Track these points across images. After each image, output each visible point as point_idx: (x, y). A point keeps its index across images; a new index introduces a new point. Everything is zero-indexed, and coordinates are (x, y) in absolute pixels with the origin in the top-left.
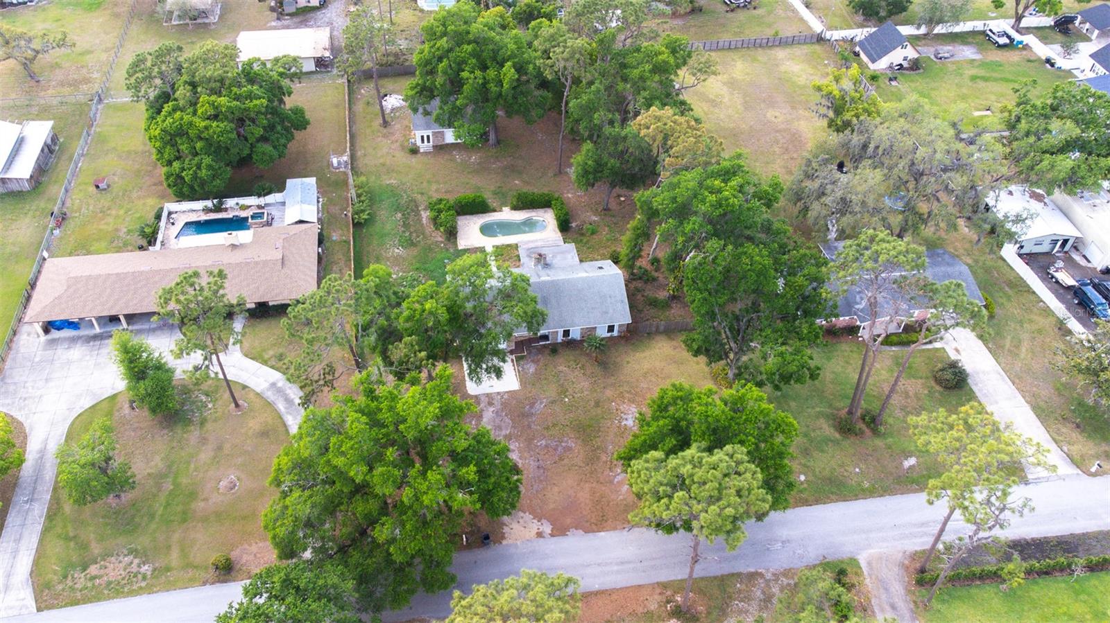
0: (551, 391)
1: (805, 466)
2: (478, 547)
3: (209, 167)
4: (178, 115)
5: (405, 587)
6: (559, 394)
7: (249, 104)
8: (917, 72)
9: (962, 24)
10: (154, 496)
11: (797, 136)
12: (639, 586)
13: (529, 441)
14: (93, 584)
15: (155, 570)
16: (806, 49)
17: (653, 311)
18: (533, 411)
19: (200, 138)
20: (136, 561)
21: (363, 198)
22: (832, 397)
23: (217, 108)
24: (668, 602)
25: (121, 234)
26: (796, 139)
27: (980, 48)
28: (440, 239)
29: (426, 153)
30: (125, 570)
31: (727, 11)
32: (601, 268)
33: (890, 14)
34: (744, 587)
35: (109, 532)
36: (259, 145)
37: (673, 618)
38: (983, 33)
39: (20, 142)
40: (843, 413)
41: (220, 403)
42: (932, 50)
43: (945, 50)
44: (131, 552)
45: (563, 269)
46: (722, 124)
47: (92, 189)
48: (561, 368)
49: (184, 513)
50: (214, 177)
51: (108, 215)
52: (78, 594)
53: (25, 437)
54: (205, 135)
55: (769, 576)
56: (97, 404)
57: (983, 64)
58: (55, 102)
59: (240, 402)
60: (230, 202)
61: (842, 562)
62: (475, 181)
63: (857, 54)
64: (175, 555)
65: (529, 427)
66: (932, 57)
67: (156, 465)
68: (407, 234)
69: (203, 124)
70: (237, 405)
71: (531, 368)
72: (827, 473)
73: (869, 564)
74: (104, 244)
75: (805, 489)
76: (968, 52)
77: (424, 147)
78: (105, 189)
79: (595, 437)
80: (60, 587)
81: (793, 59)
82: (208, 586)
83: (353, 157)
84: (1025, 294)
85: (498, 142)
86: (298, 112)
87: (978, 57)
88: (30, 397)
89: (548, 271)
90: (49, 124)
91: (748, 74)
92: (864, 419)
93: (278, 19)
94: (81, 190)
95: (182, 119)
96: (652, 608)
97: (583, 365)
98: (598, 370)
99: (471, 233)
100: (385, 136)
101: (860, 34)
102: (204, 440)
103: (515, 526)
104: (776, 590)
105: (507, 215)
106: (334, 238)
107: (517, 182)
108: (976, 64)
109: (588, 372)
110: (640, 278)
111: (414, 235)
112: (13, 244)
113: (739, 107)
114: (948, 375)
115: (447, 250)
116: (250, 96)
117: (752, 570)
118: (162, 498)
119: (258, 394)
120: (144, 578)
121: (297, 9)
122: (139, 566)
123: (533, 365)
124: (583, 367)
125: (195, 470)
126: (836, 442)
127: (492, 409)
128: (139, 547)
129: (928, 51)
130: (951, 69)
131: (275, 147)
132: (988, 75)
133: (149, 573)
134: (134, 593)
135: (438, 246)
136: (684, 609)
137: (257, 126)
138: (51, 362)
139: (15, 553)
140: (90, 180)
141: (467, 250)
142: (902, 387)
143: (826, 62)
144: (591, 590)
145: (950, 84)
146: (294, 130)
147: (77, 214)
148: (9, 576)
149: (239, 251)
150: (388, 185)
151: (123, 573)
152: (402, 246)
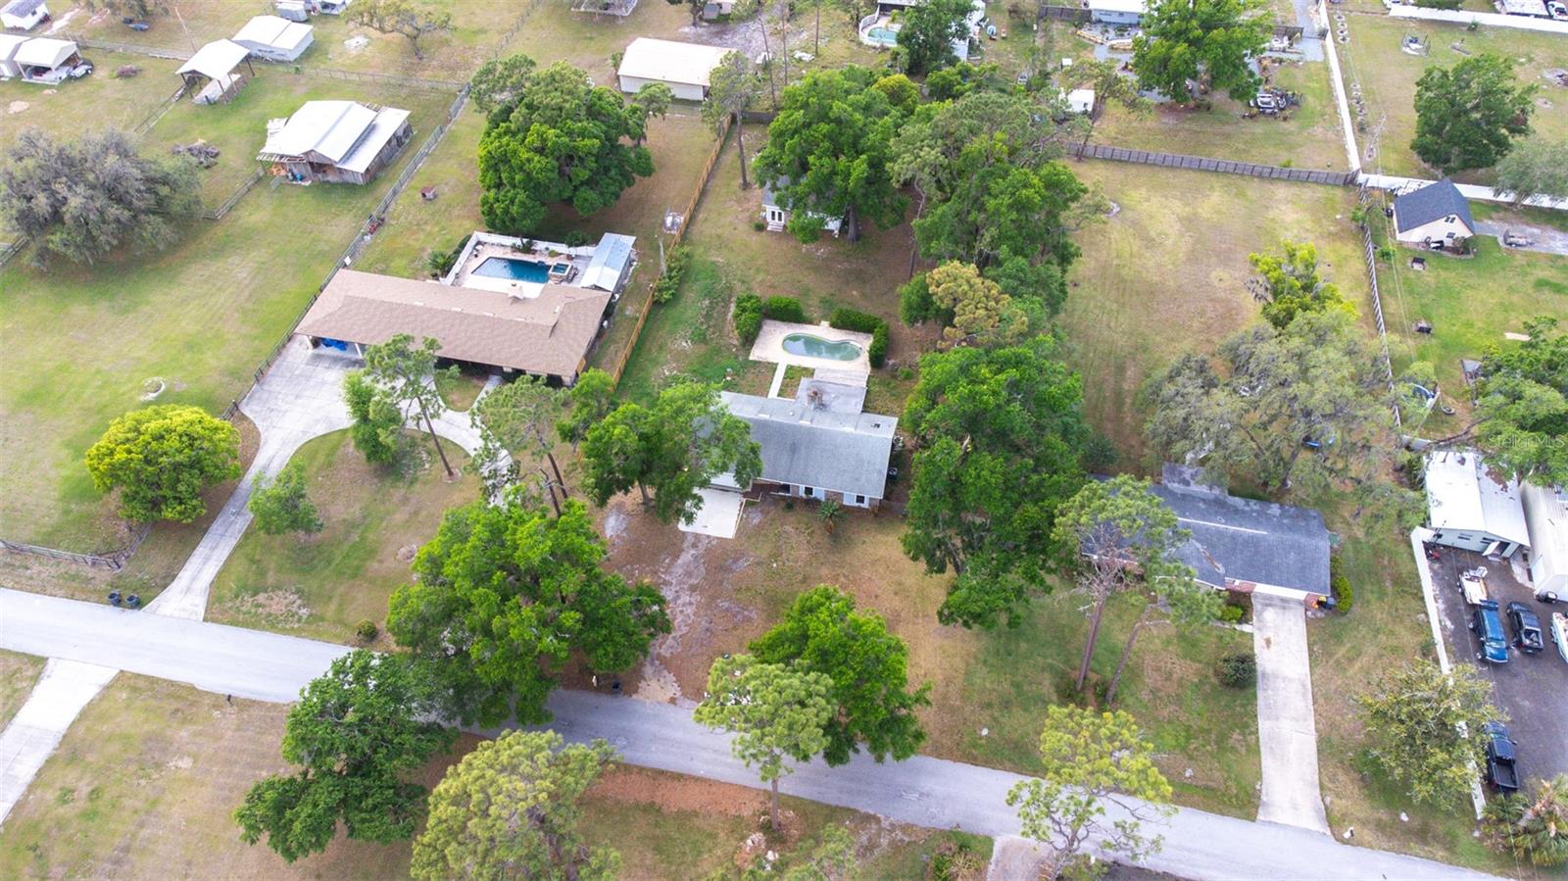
0: (763, 552)
1: (995, 719)
2: (607, 693)
3: (522, 204)
4: (505, 140)
6: (770, 556)
7: (580, 143)
8: (1464, 257)
10: (340, 543)
11: (1234, 312)
12: (745, 787)
13: (713, 598)
14: (256, 612)
15: (311, 615)
16: (1321, 192)
18: (734, 566)
19: (521, 169)
20: (299, 602)
22: (1074, 651)
23: (545, 140)
24: (764, 814)
26: (1230, 315)
28: (735, 342)
29: (772, 232)
30: (287, 606)
31: (1244, 117)
32: (878, 426)
33: (1466, 165)
34: (852, 826)
35: (288, 566)
36: (583, 189)
37: (760, 831)
39: (371, 129)
40: (1076, 675)
42: (1506, 227)
43: (1525, 233)
44: (298, 591)
45: (836, 416)
46: (1144, 275)
47: (419, 196)
49: (358, 568)
50: (524, 216)
51: (423, 230)
52: (241, 617)
53: (257, 450)
54: (526, 167)
55: (885, 824)
58: (427, 86)
59: (455, 471)
60: (540, 245)
61: (974, 837)
62: (809, 280)
63: (1390, 215)
64: (333, 607)
65: (721, 582)
66: (1500, 240)
67: (354, 513)
68: (704, 327)
69: (526, 156)
70: (451, 473)
71: (756, 518)
72: (1016, 736)
75: (981, 746)
76: (1556, 243)
77: (774, 225)
78: (429, 199)
80: (230, 605)
81: (1294, 203)
82: (348, 647)
83: (690, 219)
84: (1409, 597)
85: (858, 237)
86: (641, 156)
88: (277, 410)
89: (818, 415)
90: (405, 114)
91: (1219, 212)
92: (1095, 689)
93: (694, 24)
95: (508, 145)
96: (745, 814)
97: (813, 532)
98: (826, 540)
99: (772, 342)
100: (739, 201)
101: (1408, 185)
102: (405, 500)
103: (654, 683)
104: (884, 842)
105: (824, 331)
106: (627, 313)
107: (855, 293)
108: (1561, 263)
109: (813, 542)
111: (711, 330)
112: (326, 242)
113: (1181, 255)
115: (736, 357)
116: (583, 134)
117: (872, 813)
118: (346, 547)
120: (300, 620)
121: (720, 15)
122: (299, 608)
123: (759, 516)
124: (811, 534)
125: (385, 529)
127: (693, 552)
128: (306, 590)
129: (1494, 228)
130: (1516, 263)
131: (602, 194)
133: (305, 617)
134: (285, 632)
135: (729, 350)
136: (775, 826)
137: (585, 167)
138: (308, 378)
139: (207, 559)
140: (420, 186)
141: (756, 363)
142: (1169, 665)
143: (1338, 217)
144: (694, 774)
145: (1500, 286)
146: (634, 175)
147: (394, 223)
148: (194, 579)
149: (516, 306)
150: (713, 263)
151: (284, 609)
152: (692, 340)
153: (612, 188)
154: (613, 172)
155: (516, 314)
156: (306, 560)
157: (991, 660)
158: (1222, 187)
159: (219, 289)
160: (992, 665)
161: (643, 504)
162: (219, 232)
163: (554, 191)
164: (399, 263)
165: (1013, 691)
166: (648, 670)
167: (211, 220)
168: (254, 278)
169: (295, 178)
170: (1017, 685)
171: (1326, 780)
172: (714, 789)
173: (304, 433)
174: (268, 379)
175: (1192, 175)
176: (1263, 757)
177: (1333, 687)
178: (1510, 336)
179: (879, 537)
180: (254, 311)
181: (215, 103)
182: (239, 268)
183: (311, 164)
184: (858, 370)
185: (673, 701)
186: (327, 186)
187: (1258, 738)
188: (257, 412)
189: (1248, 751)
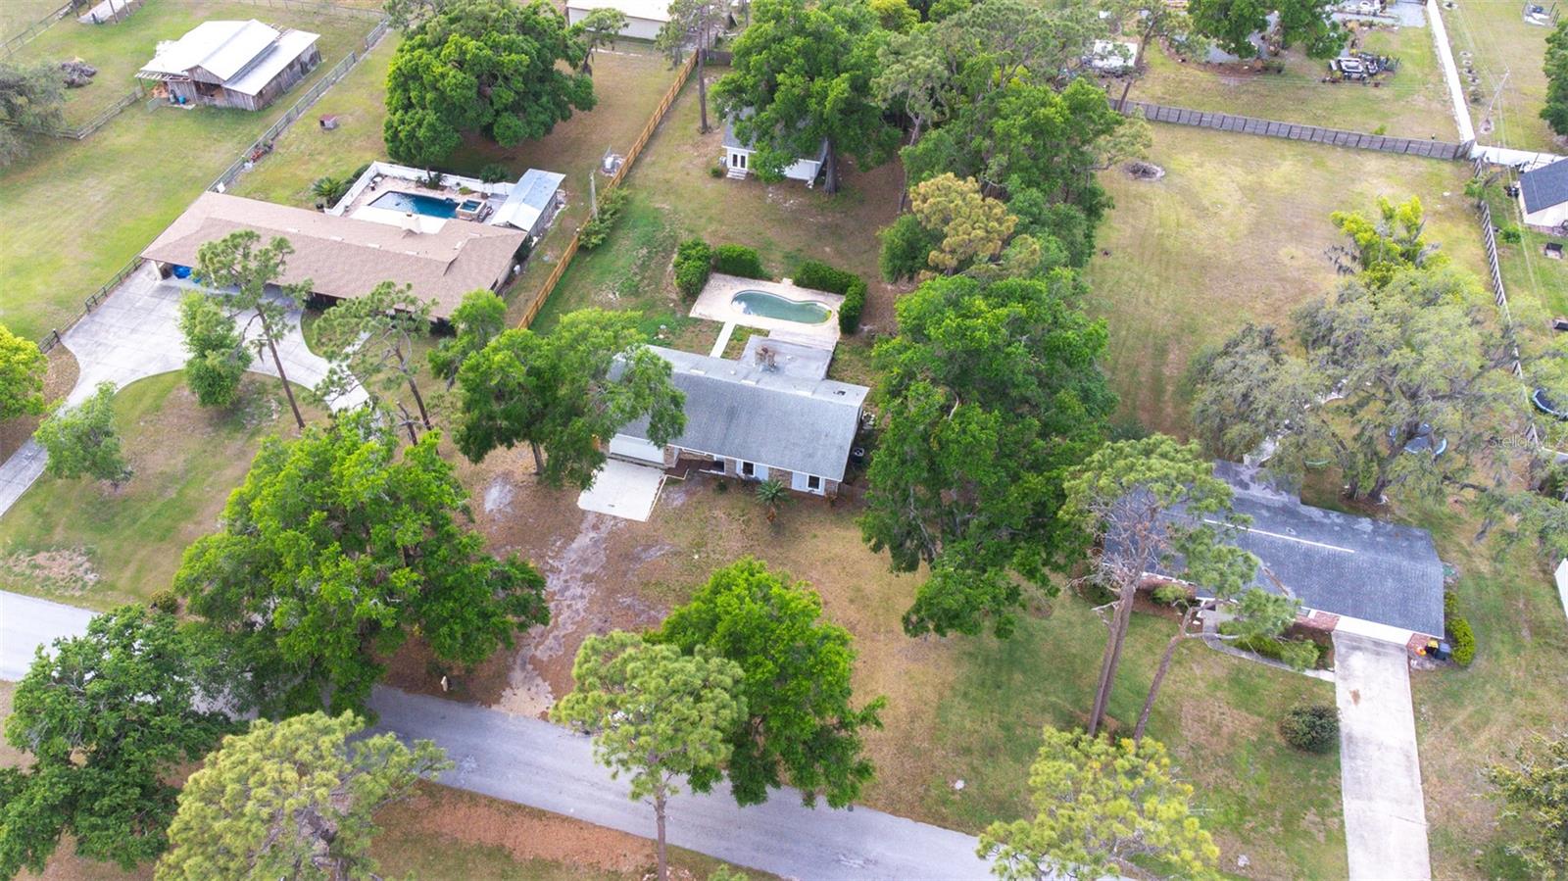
0: (684, 539)
1: (974, 769)
2: (459, 701)
4: (418, 52)
6: (691, 545)
7: (505, 57)
10: (151, 499)
13: (611, 591)
14: (31, 574)
15: (98, 582)
16: (1427, 166)
18: (643, 556)
19: (433, 88)
20: (87, 565)
23: (464, 53)
28: (674, 296)
29: (733, 180)
30: (71, 569)
31: (1324, 81)
32: (843, 393)
35: (82, 522)
36: (505, 114)
39: (270, 50)
44: (87, 553)
45: (788, 379)
48: (717, 513)
49: (168, 530)
50: (433, 141)
51: (315, 160)
52: (11, 579)
53: (73, 387)
54: (439, 84)
56: (163, 374)
60: (451, 180)
62: (771, 234)
64: (128, 573)
65: (625, 574)
67: (175, 465)
68: (638, 278)
69: (442, 70)
71: (678, 499)
72: (1002, 793)
75: (954, 803)
77: (736, 171)
81: (1388, 176)
83: (635, 162)
85: (836, 188)
86: (580, 87)
89: (764, 376)
90: (315, 38)
91: (1291, 183)
94: (305, 124)
96: (623, 870)
97: (749, 520)
98: (766, 531)
99: (719, 298)
100: (695, 146)
102: (241, 454)
105: (786, 290)
106: (546, 259)
107: (827, 249)
109: (749, 531)
111: (646, 282)
112: (200, 168)
113: (1241, 228)
115: (674, 312)
117: (797, 879)
118: (157, 505)
120: (84, 587)
123: (684, 496)
124: (747, 523)
125: (210, 485)
127: (592, 534)
128: (98, 551)
131: (528, 123)
133: (91, 584)
134: (61, 599)
135: (666, 304)
137: (510, 89)
138: (150, 312)
140: (319, 115)
141: (696, 320)
142: (1217, 716)
143: (1445, 195)
146: (572, 107)
147: (283, 151)
149: (409, 241)
150: (656, 209)
151: (66, 572)
152: (622, 291)
153: (542, 117)
154: (544, 99)
155: (410, 248)
156: (103, 516)
157: (973, 692)
158: (1295, 155)
159: (65, 212)
160: (975, 699)
161: (537, 474)
162: (78, 152)
163: (471, 114)
164: (279, 193)
165: (1001, 734)
166: (517, 675)
167: (71, 138)
168: (108, 203)
169: (177, 101)
170: (1006, 728)
172: (586, 834)
173: (133, 371)
174: (102, 309)
176: (1350, 848)
177: (1449, 762)
179: (836, 530)
180: (102, 236)
181: (103, 22)
182: (94, 191)
183: (197, 84)
184: (826, 334)
185: (544, 717)
186: (213, 111)
187: (1343, 822)
188: (81, 345)
189: (1328, 838)
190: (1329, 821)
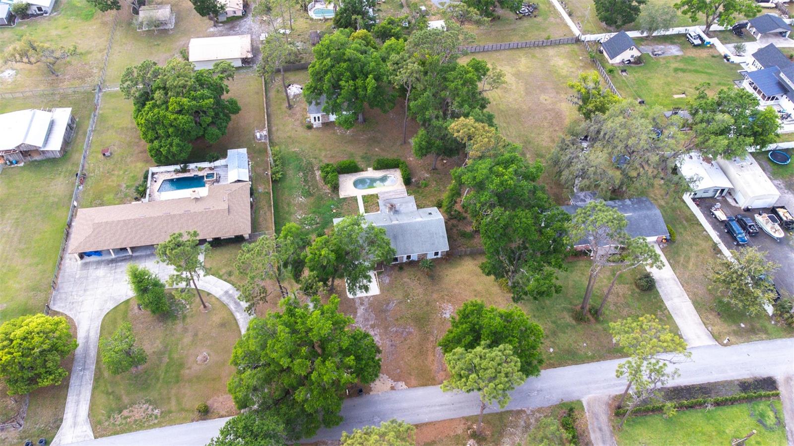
0: (400, 295)
1: (553, 342)
2: (357, 396)
3: (178, 145)
4: (156, 110)
5: (313, 425)
6: (404, 297)
7: (202, 102)
8: (640, 65)
9: (671, 29)
10: (158, 366)
11: (559, 114)
12: (452, 419)
13: (386, 328)
14: (126, 422)
15: (162, 413)
16: (568, 48)
17: (463, 240)
18: (388, 308)
19: (171, 126)
20: (151, 407)
21: (277, 163)
22: (572, 297)
23: (181, 106)
24: (469, 429)
25: (123, 189)
26: (558, 116)
27: (683, 46)
28: (328, 191)
29: (317, 128)
30: (144, 412)
31: (516, 19)
32: (430, 214)
33: (624, 23)
34: (514, 419)
35: (133, 389)
36: (209, 128)
37: (471, 439)
38: (685, 35)
39: (52, 124)
40: (578, 308)
41: (194, 305)
42: (651, 48)
43: (659, 48)
44: (147, 401)
45: (406, 214)
46: (511, 106)
47: (100, 156)
48: (405, 280)
49: (177, 377)
50: (181, 151)
51: (113, 175)
52: (118, 428)
53: (76, 328)
54: (174, 124)
55: (529, 412)
56: (118, 306)
57: (683, 59)
58: (70, 91)
59: (207, 304)
60: (192, 166)
61: (572, 403)
62: (350, 149)
63: (601, 52)
64: (173, 402)
65: (386, 319)
66: (650, 54)
67: (157, 346)
68: (307, 187)
69: (173, 117)
70: (205, 307)
71: (387, 280)
72: (566, 347)
73: (588, 404)
74: (112, 196)
75: (553, 357)
76: (674, 50)
77: (316, 124)
78: (109, 156)
79: (426, 325)
80: (107, 423)
81: (559, 56)
82: (194, 422)
83: (269, 131)
84: (695, 226)
85: (365, 120)
86: (233, 102)
87: (680, 53)
88: (76, 302)
89: (397, 216)
90: (69, 110)
91: (528, 68)
92: (591, 312)
93: (215, 26)
94: (93, 157)
95: (159, 113)
96: (459, 433)
97: (419, 278)
98: (428, 281)
99: (348, 187)
100: (290, 116)
101: (604, 37)
102: (185, 330)
103: (377, 382)
104: (533, 421)
105: (370, 173)
106: (260, 191)
107: (377, 149)
108: (679, 59)
109: (422, 283)
110: (456, 218)
111: (311, 188)
112: (54, 196)
113: (522, 92)
114: (643, 283)
115: (333, 199)
116: (203, 97)
117: (519, 409)
118: (163, 367)
119: (217, 298)
120: (157, 417)
121: (227, 18)
122: (152, 410)
123: (388, 278)
125: (182, 349)
126: (573, 327)
127: (363, 307)
128: (152, 399)
129: (647, 49)
130: (662, 63)
131: (219, 129)
132: (685, 67)
133: (159, 415)
134: (150, 427)
135: (327, 196)
136: (478, 433)
137: (208, 116)
138: (87, 278)
139: (78, 403)
140: (100, 149)
141: (344, 199)
143: (581, 58)
144: (423, 422)
145: (661, 74)
146: (231, 114)
147: (92, 175)
148: (75, 417)
150: (294, 152)
151: (143, 414)
152: (304, 196)
153: (223, 124)
155: (199, 208)
156: (142, 382)
157: (537, 314)
158: (523, 55)
163: (194, 133)
165: (554, 325)
169: (11, 163)
170: (554, 322)
171: (705, 320)
172: (437, 426)
173: (101, 310)
174: (60, 285)
175: (508, 52)
176: (675, 319)
177: (686, 276)
178: (676, 96)
179: (453, 270)
180: (27, 248)
183: (21, 152)
185: (393, 388)
186: (36, 163)
187: (668, 311)
188: (63, 307)
189: (667, 318)
190: (664, 312)
